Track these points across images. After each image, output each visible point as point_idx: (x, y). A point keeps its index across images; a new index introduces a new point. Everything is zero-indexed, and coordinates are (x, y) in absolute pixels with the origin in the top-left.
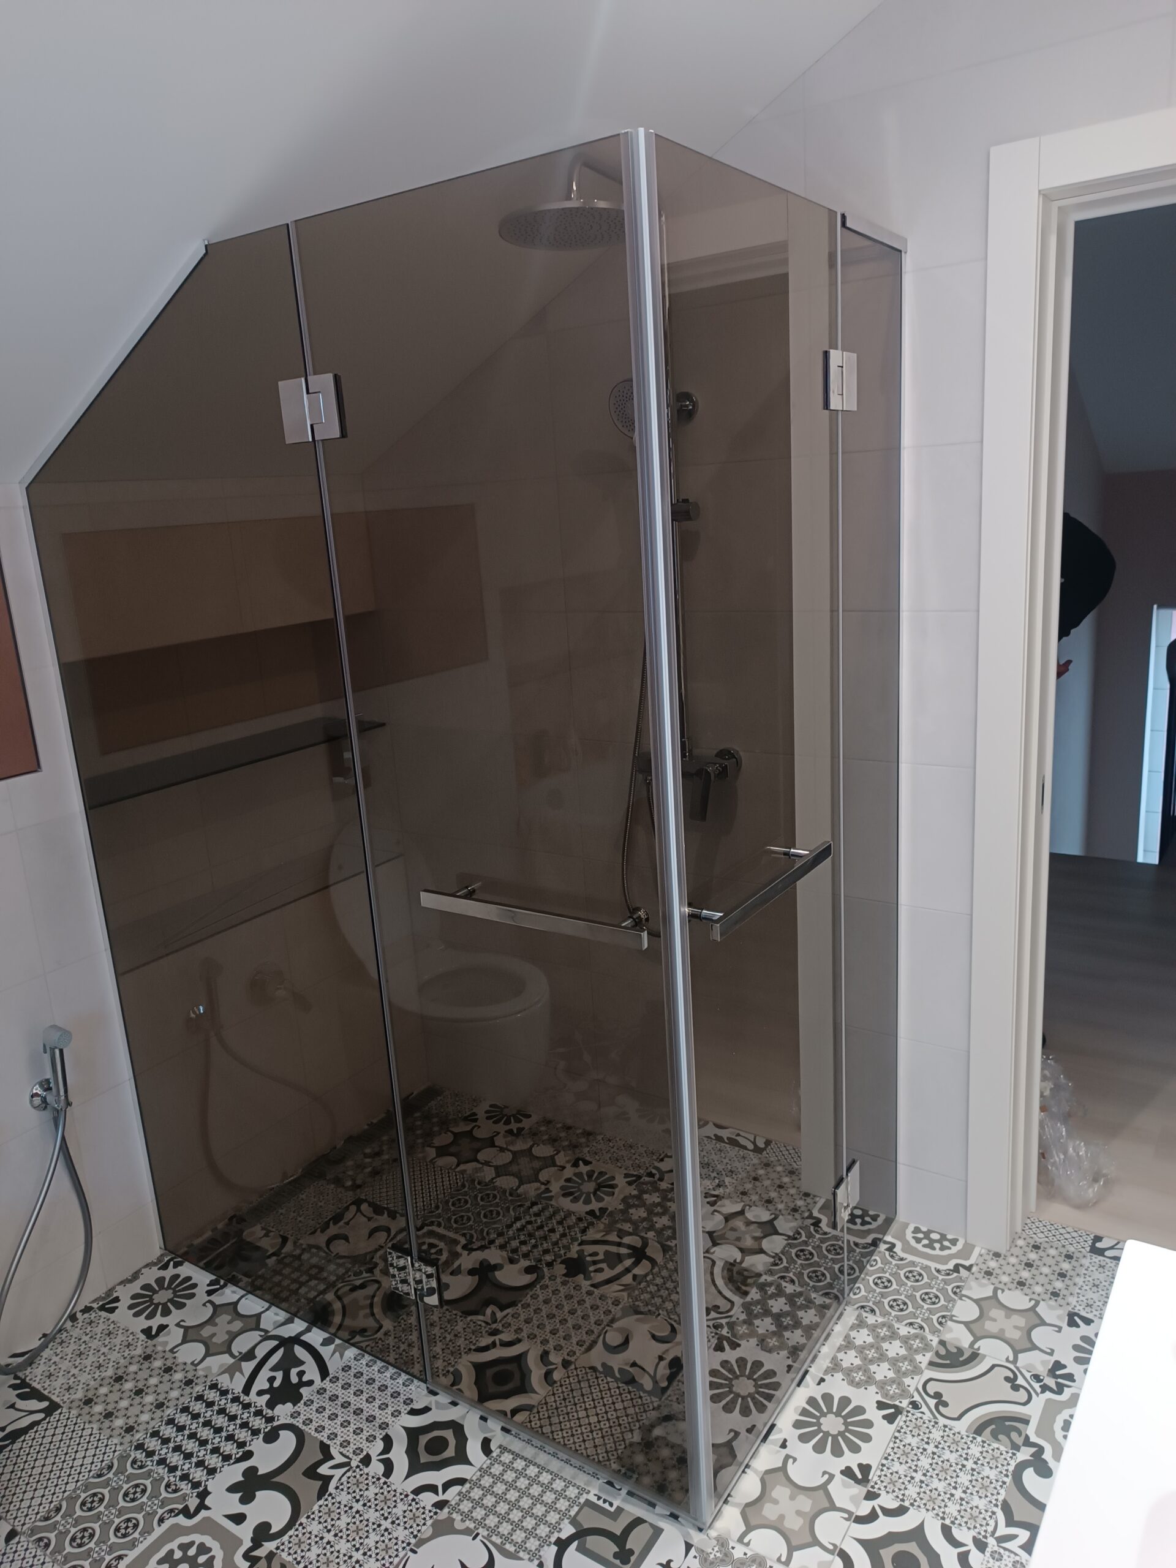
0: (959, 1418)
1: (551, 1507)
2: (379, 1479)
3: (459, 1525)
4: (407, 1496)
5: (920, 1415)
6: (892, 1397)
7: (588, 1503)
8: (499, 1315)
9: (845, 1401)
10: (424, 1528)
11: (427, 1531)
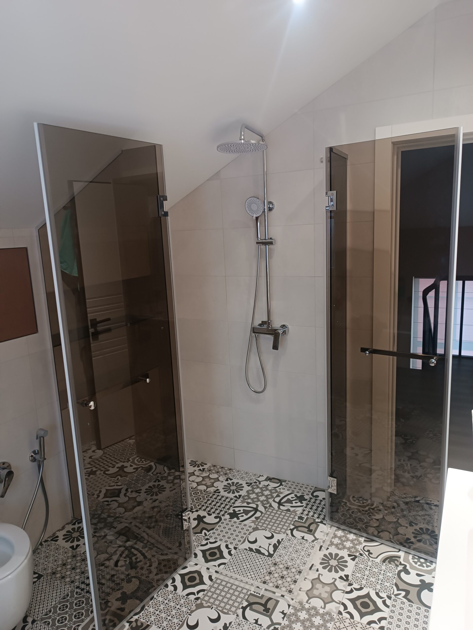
0: (377, 558)
1: (238, 597)
2: (172, 592)
3: (205, 605)
4: (184, 597)
5: (363, 558)
6: (353, 552)
7: (251, 594)
8: (208, 533)
9: (337, 555)
10: (192, 607)
11: (194, 608)
